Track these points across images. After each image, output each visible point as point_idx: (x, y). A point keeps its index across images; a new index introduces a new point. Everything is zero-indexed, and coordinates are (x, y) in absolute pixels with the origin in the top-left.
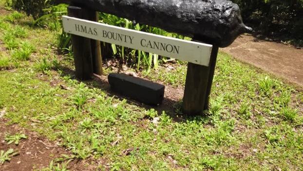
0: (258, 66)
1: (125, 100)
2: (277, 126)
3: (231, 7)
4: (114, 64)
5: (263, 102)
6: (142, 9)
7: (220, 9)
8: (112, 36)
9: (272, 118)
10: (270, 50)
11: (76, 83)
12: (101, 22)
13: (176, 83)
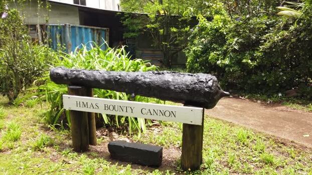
0: (230, 121)
1: (129, 166)
2: (262, 170)
3: (211, 79)
4: (105, 133)
5: (244, 151)
6: (140, 84)
7: (204, 81)
8: (114, 108)
9: (256, 164)
10: (233, 105)
11: (76, 156)
12: (95, 97)
13: (166, 143)
